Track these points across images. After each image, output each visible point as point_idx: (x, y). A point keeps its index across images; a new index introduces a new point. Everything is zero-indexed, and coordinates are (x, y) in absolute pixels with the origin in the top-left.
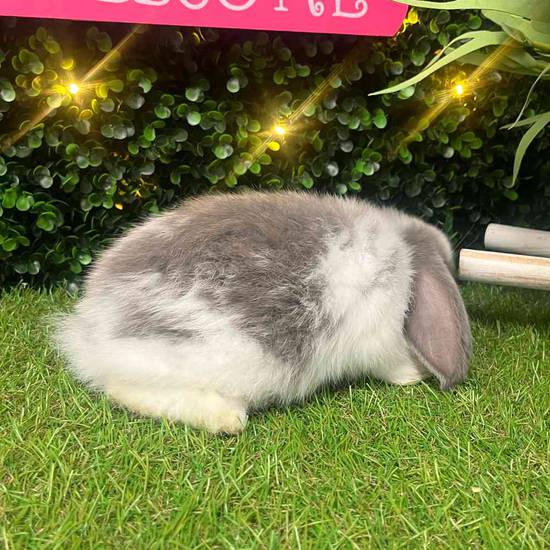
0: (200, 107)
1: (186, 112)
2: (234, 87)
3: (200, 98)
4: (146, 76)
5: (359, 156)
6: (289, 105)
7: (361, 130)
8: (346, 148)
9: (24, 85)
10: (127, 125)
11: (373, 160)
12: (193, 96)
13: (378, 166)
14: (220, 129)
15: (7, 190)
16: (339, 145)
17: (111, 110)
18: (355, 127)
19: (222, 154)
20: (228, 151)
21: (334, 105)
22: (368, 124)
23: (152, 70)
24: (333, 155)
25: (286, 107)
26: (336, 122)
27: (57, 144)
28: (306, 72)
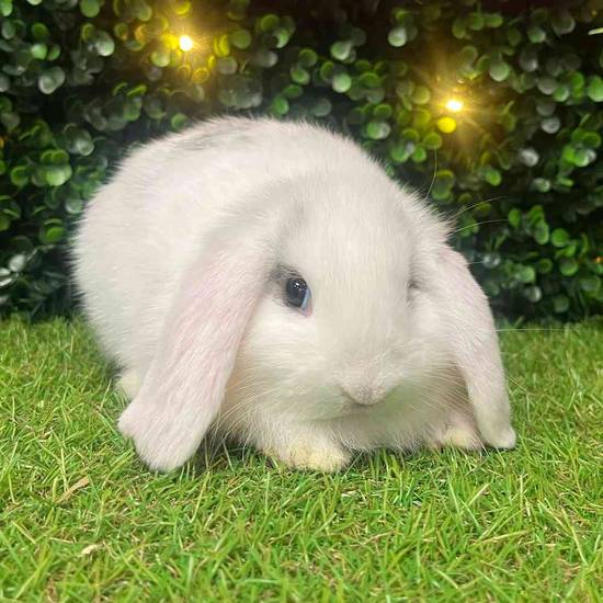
0: (349, 69)
1: (331, 75)
2: (399, 39)
3: (349, 57)
4: (282, 25)
5: (567, 140)
6: (474, 65)
7: (569, 103)
8: (550, 127)
9: (125, 37)
10: (253, 89)
11: (588, 144)
12: (342, 52)
13: (593, 155)
14: (375, 98)
15: (92, 175)
16: (539, 124)
17: (233, 71)
18: (563, 97)
19: (377, 132)
20: (385, 130)
21: (534, 65)
22: (579, 95)
23: (289, 19)
24: (529, 137)
25: (468, 67)
26: (535, 92)
27: (159, 115)
28: (497, 21)
